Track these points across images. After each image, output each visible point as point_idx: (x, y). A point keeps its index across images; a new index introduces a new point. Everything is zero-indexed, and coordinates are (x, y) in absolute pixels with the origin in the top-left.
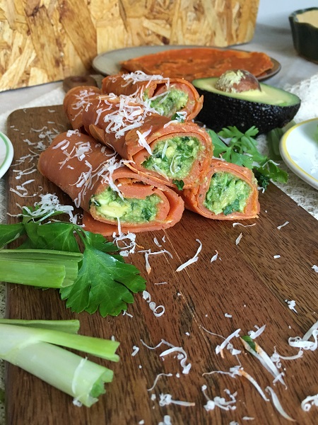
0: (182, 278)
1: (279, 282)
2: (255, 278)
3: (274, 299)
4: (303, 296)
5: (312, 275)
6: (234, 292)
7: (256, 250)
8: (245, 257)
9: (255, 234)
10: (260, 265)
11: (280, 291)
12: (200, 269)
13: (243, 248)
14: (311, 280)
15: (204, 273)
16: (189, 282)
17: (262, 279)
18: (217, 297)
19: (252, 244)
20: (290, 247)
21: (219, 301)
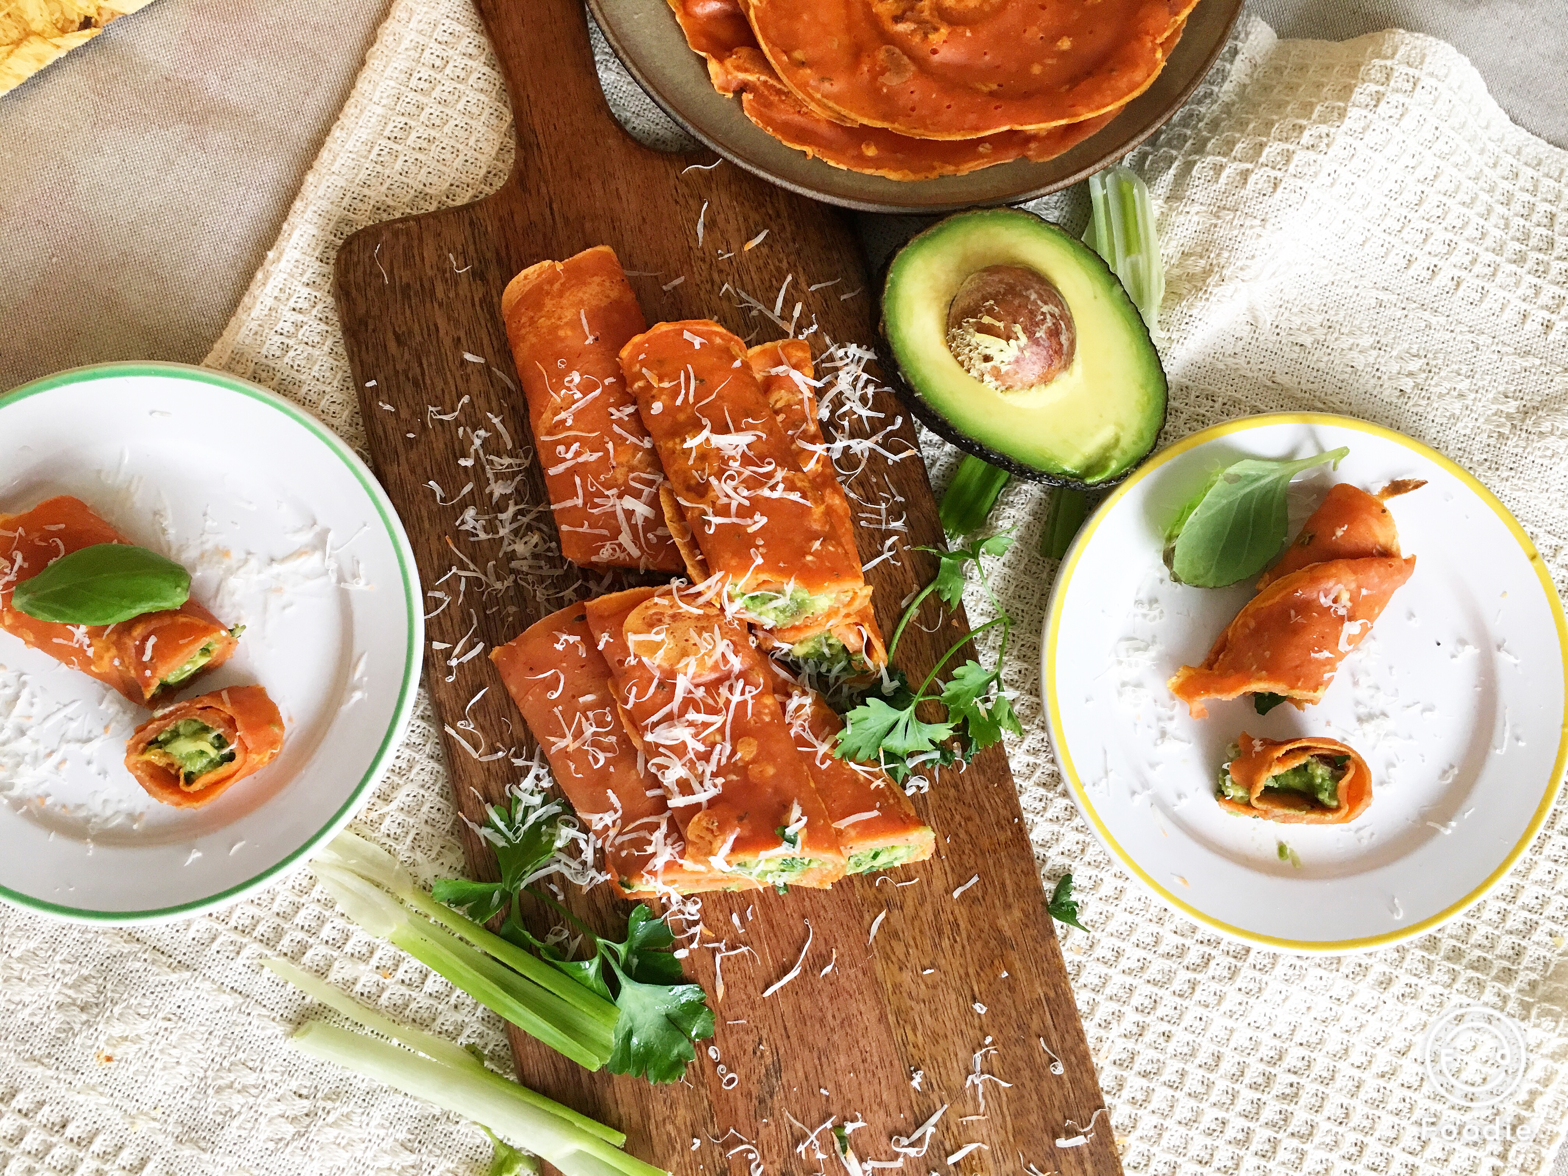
0: (770, 1013)
1: (914, 1029)
2: (882, 1018)
3: (896, 1062)
4: (940, 1060)
5: (969, 1018)
6: (843, 1046)
7: (900, 949)
8: (878, 967)
9: (909, 910)
10: (897, 987)
11: (910, 1048)
12: (801, 993)
13: (881, 943)
14: (964, 1027)
15: (806, 1004)
16: (780, 1021)
17: (891, 1019)
18: (815, 1055)
19: (897, 933)
20: (958, 948)
21: (817, 1062)
